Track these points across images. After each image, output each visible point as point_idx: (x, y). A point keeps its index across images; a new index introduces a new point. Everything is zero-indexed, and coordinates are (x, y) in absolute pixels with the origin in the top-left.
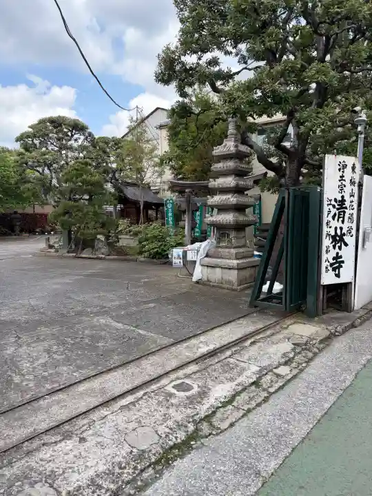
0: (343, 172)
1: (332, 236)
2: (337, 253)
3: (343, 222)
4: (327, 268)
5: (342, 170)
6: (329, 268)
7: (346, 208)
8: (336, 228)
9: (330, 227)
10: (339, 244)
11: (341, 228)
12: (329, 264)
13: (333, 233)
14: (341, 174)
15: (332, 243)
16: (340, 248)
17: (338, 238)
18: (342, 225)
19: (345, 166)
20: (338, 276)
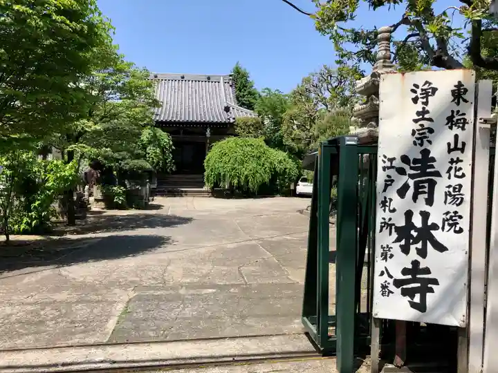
0: (426, 103)
1: (398, 229)
2: (415, 263)
3: (430, 202)
4: (384, 287)
5: (420, 101)
6: (392, 288)
7: (438, 174)
8: (409, 215)
9: (394, 210)
10: (419, 245)
11: (425, 215)
12: (391, 281)
13: (401, 223)
14: (419, 107)
15: (398, 240)
16: (423, 253)
17: (414, 233)
18: (427, 208)
19: (430, 91)
20: (421, 307)
